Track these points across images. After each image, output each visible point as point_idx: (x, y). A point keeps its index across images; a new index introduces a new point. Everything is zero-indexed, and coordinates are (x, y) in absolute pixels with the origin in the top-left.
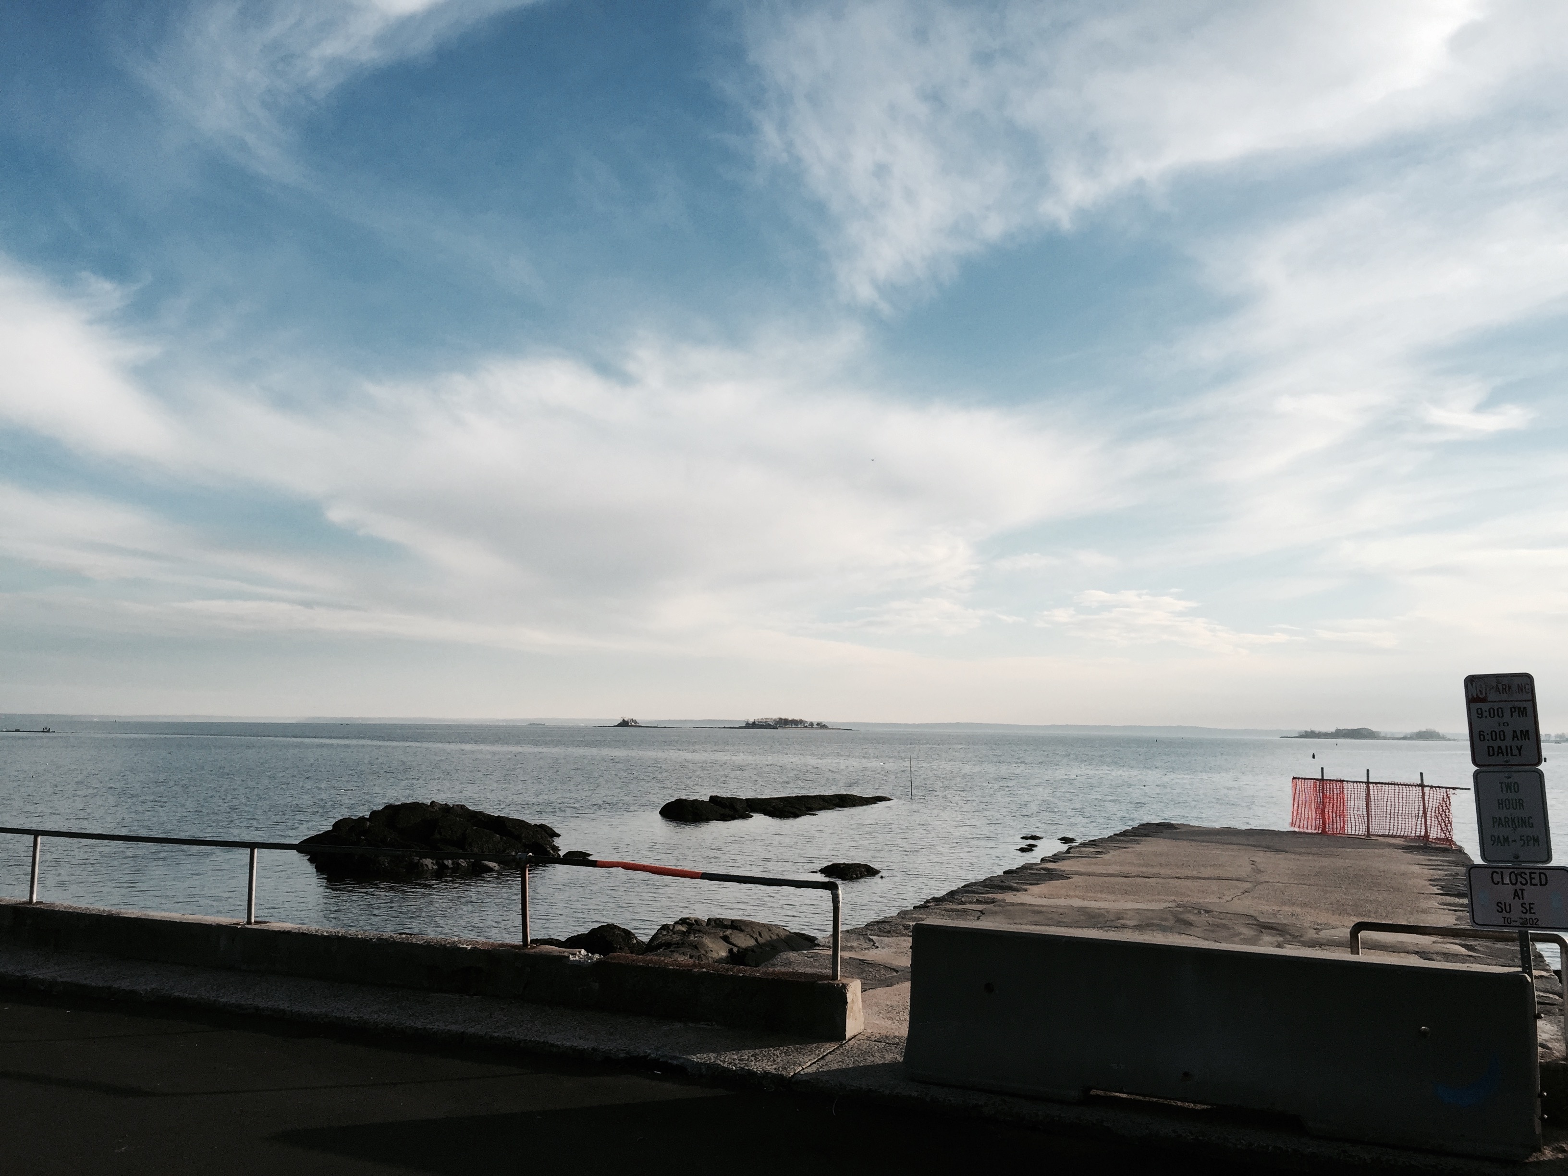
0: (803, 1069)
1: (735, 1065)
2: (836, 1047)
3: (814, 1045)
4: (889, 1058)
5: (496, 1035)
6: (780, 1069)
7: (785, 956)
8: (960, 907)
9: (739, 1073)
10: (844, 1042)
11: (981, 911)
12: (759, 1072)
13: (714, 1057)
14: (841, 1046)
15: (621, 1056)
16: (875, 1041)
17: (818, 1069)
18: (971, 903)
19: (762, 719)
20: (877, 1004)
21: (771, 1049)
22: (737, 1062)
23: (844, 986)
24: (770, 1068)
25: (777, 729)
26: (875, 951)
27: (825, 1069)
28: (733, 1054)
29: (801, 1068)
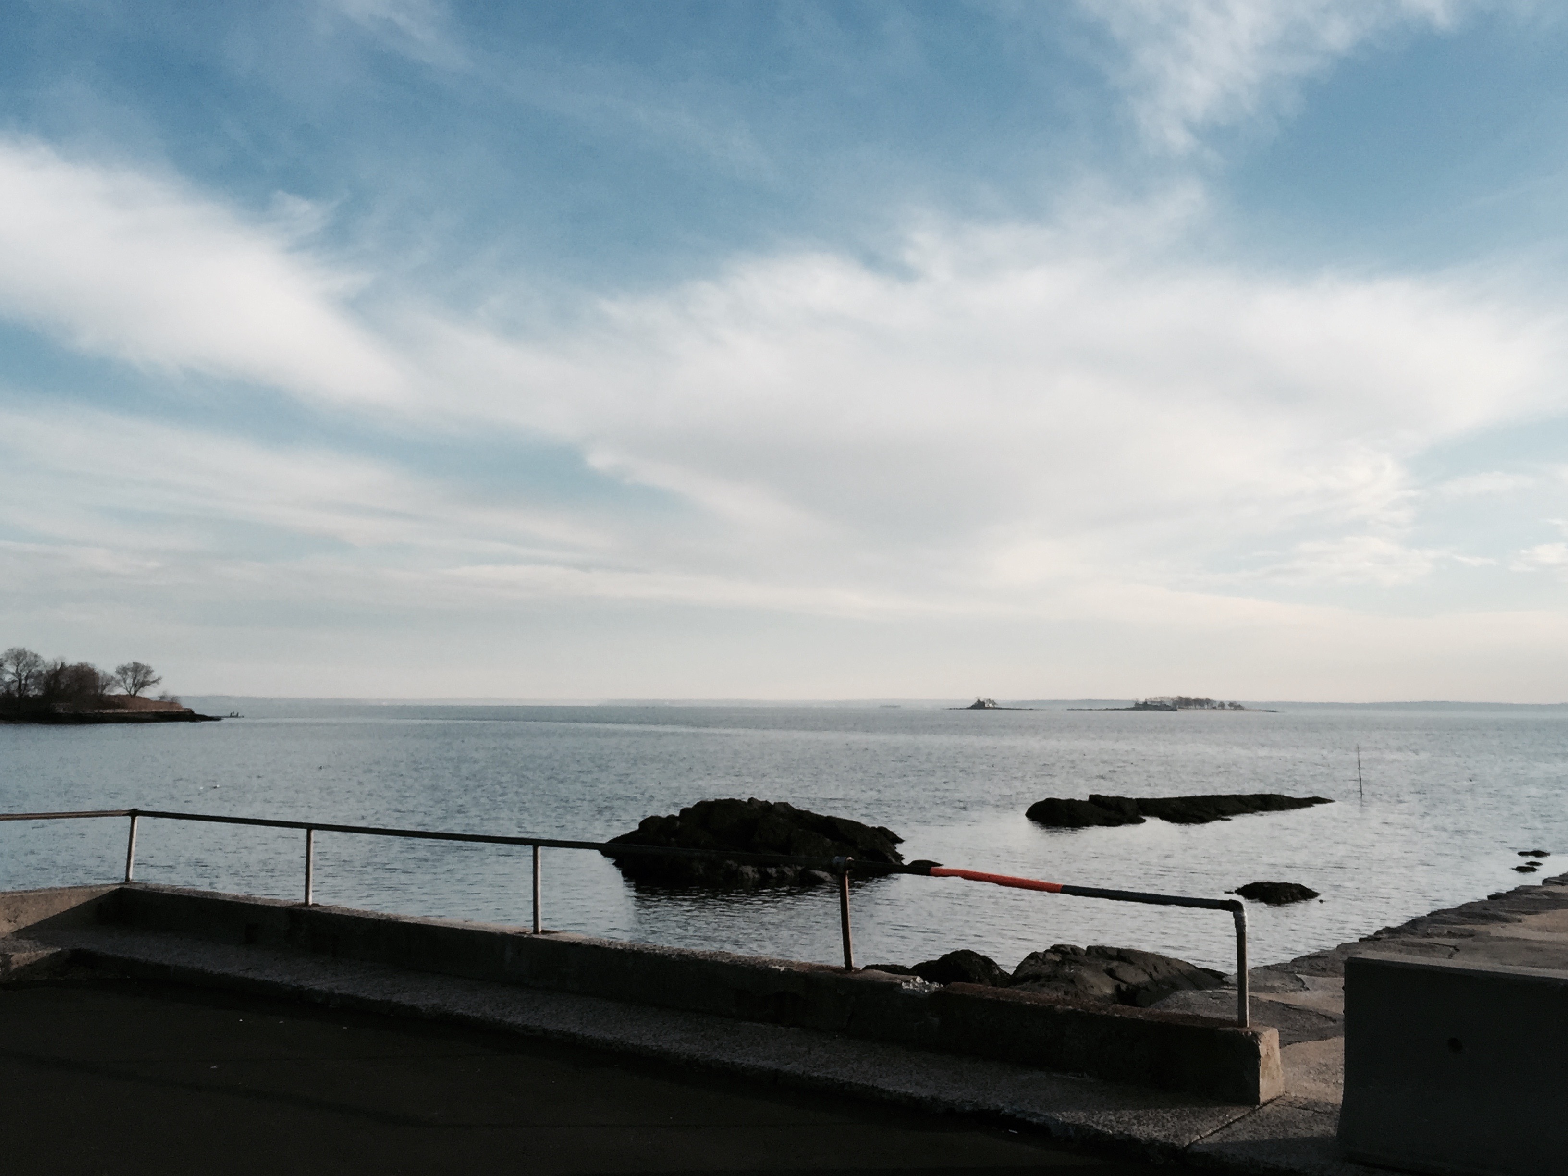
0: (1202, 1138)
1: (1112, 1128)
2: (1246, 1113)
3: (1217, 1109)
4: (1318, 1129)
5: (815, 1074)
6: (1172, 1137)
7: (1182, 996)
8: (1425, 941)
9: (1118, 1138)
10: (1258, 1106)
11: (1454, 947)
12: (1143, 1139)
13: (1085, 1116)
14: (1254, 1111)
15: (967, 1108)
16: (1300, 1108)
17: (1221, 1139)
18: (1439, 935)
19: (1156, 698)
20: (1306, 1062)
21: (1159, 1110)
22: (1114, 1124)
23: (1256, 1036)
24: (1159, 1135)
25: (1176, 710)
26: (1307, 993)
27: (1231, 1139)
28: (1110, 1114)
29: (1199, 1137)
